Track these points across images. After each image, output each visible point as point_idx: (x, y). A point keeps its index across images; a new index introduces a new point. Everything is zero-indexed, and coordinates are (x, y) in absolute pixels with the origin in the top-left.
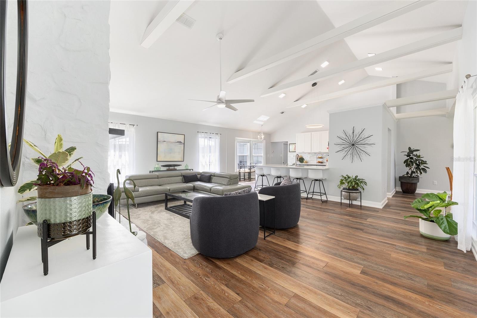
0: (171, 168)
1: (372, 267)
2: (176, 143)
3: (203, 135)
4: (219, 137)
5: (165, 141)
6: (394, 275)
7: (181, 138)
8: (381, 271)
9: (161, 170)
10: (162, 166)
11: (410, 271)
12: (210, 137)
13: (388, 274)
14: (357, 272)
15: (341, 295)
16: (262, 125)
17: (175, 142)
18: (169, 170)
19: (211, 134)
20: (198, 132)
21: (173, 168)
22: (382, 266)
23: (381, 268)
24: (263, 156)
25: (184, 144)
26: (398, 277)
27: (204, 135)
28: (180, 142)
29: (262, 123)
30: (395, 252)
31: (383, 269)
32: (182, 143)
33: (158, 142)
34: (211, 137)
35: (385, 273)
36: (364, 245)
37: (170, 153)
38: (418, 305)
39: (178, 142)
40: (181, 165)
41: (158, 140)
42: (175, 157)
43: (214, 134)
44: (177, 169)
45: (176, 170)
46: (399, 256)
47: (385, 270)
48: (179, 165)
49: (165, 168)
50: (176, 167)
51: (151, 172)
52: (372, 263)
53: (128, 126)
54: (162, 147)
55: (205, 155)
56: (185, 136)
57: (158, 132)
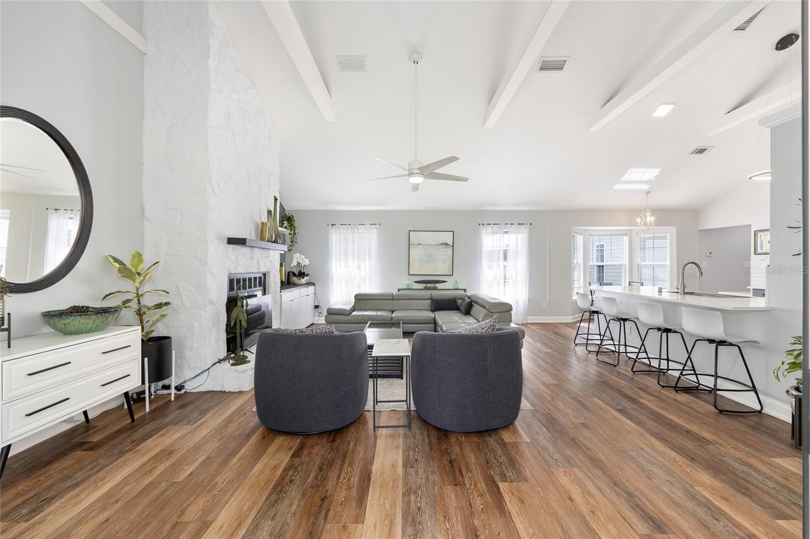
0: (429, 285)
2: (439, 246)
3: (489, 229)
4: (527, 230)
5: (420, 244)
7: (447, 238)
9: (413, 288)
10: (415, 282)
12: (505, 230)
16: (648, 193)
17: (437, 244)
19: (508, 225)
20: (480, 224)
21: (432, 285)
24: (668, 267)
25: (453, 246)
27: (492, 228)
28: (446, 244)
29: (645, 187)
32: (449, 245)
33: (410, 246)
34: (507, 230)
37: (429, 262)
39: (441, 244)
40: (446, 282)
41: (410, 243)
42: (439, 267)
43: (516, 226)
44: (438, 288)
45: (436, 289)
48: (443, 282)
49: (422, 286)
50: (437, 285)
51: (400, 291)
53: (368, 226)
54: (415, 253)
55: (495, 264)
56: (455, 233)
57: (410, 231)
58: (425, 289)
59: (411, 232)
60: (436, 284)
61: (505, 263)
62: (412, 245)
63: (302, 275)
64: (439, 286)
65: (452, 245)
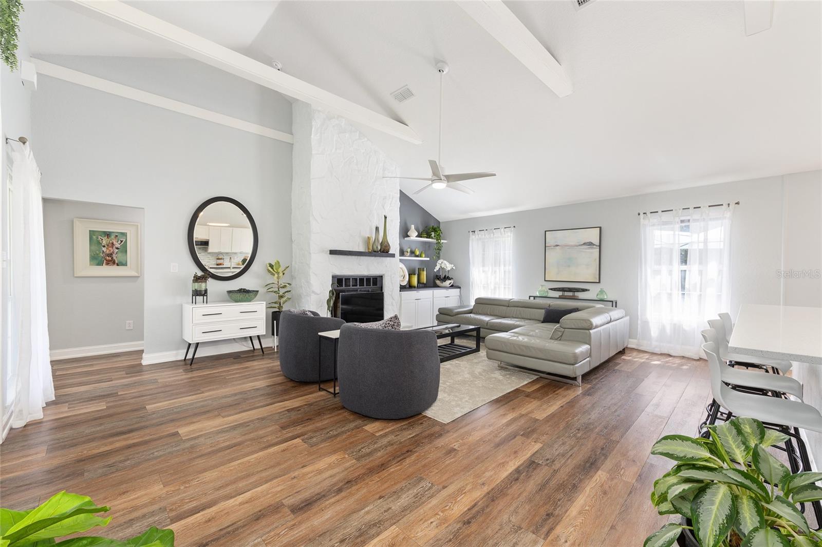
0: (567, 294)
1: (173, 446)
2: (581, 247)
5: (557, 246)
6: (137, 456)
7: (593, 236)
8: (157, 450)
9: (548, 296)
10: (550, 289)
11: (115, 476)
13: (145, 451)
14: (182, 431)
15: (172, 410)
17: (577, 244)
18: (563, 297)
21: (570, 294)
22: (161, 456)
23: (161, 453)
25: (600, 246)
26: (130, 457)
27: (661, 217)
28: (591, 244)
30: (161, 498)
31: (156, 453)
32: (594, 245)
33: (547, 248)
34: (688, 218)
35: (150, 449)
36: (225, 468)
37: (569, 266)
38: (96, 444)
39: (584, 244)
40: (588, 290)
41: (547, 245)
42: (579, 273)
43: (705, 210)
44: (579, 298)
45: (576, 298)
46: (146, 494)
47: (153, 453)
48: (584, 290)
49: (556, 294)
50: (577, 294)
51: (532, 298)
52: (178, 451)
53: (502, 230)
54: (552, 256)
55: (664, 269)
56: (602, 228)
57: (545, 231)
58: (560, 298)
59: (547, 232)
60: (575, 293)
61: (684, 267)
62: (548, 247)
63: (446, 278)
64: (581, 295)
65: (598, 244)
